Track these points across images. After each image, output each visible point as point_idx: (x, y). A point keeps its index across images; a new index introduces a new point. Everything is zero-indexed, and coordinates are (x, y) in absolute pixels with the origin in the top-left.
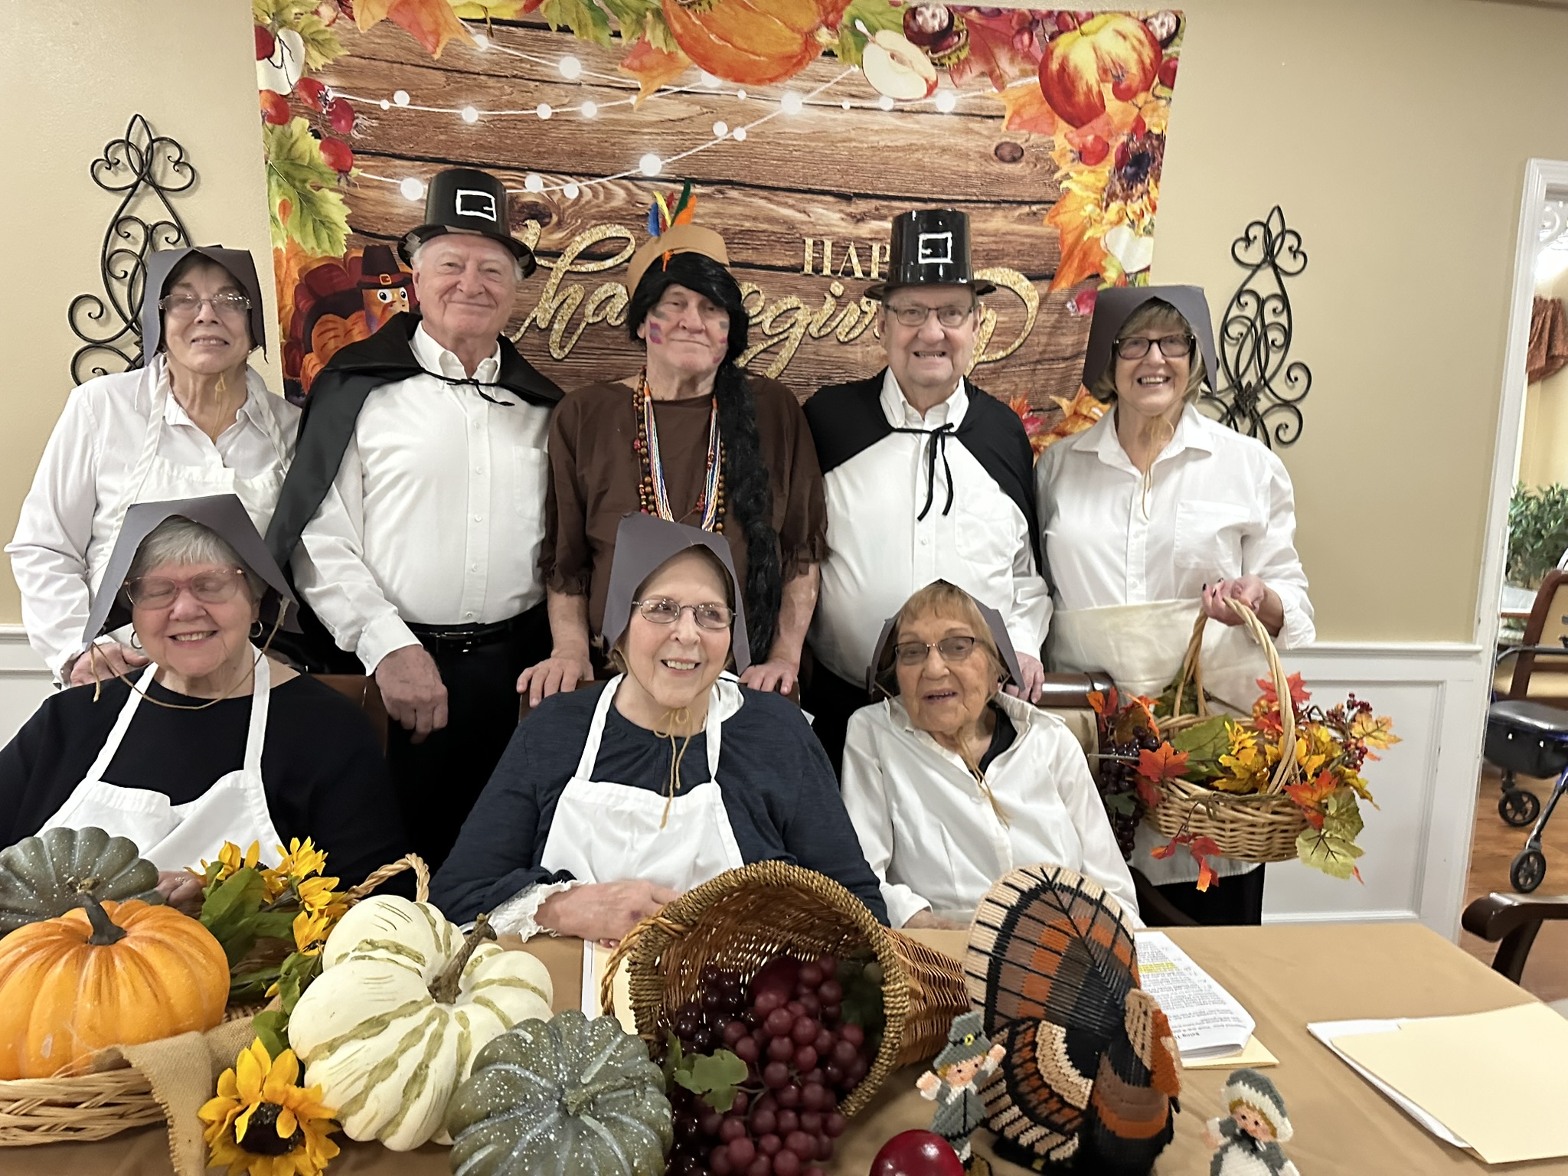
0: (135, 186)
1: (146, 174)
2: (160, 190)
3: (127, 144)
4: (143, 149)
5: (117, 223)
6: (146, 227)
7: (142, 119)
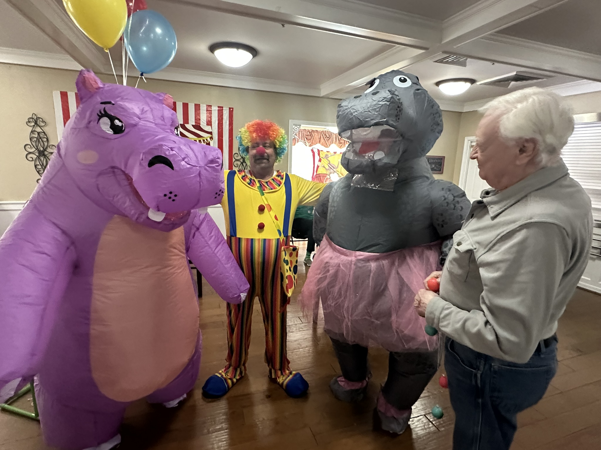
0: (34, 126)
1: (36, 123)
2: (39, 126)
3: (32, 118)
4: (35, 119)
5: (32, 132)
6: (38, 133)
7: (35, 114)
